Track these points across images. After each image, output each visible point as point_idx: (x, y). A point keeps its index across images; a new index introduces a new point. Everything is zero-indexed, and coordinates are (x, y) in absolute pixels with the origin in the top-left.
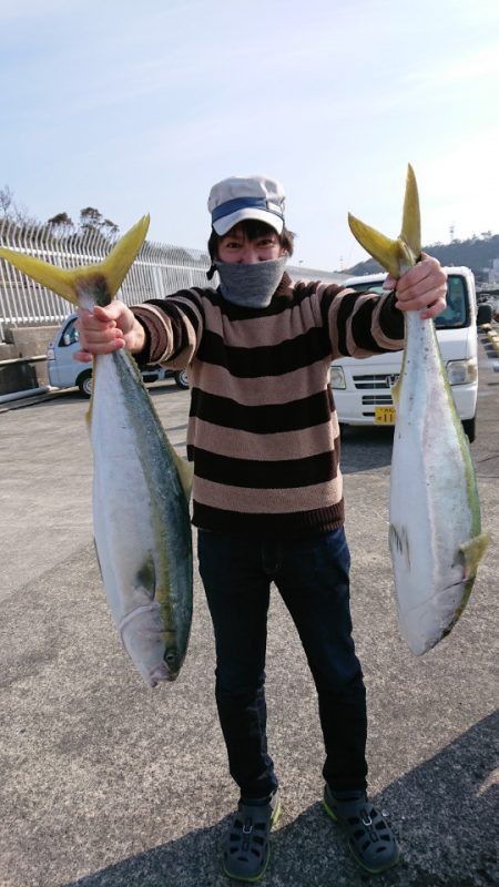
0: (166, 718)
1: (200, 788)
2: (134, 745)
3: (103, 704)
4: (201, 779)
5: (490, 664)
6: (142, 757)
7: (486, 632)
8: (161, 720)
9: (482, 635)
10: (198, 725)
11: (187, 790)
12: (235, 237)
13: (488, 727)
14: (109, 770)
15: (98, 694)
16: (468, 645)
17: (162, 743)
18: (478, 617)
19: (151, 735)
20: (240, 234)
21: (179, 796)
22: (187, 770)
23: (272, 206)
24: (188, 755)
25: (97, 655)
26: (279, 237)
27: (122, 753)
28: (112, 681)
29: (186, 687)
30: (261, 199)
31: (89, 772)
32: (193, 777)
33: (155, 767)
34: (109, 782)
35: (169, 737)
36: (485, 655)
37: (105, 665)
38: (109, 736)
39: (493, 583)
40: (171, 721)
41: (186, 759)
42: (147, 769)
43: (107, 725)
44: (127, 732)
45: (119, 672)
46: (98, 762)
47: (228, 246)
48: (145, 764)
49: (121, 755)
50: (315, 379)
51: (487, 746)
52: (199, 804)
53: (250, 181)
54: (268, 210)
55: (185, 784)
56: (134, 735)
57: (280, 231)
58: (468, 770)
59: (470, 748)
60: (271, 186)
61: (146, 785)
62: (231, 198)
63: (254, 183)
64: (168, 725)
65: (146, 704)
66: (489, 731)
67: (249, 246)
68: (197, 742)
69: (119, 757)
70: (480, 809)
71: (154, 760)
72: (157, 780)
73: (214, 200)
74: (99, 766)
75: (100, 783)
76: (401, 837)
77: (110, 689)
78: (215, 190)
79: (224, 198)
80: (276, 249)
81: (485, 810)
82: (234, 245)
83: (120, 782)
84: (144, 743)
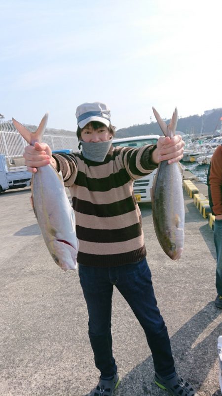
0: (41, 351)
1: (59, 383)
2: (26, 366)
3: (9, 348)
4: (59, 378)
5: (182, 307)
6: (30, 372)
7: (179, 293)
8: (38, 353)
9: (178, 294)
10: (56, 353)
11: (53, 385)
12: (88, 129)
13: (184, 336)
14: (14, 381)
15: (6, 343)
16: (172, 299)
17: (39, 363)
18: (175, 286)
19: (34, 360)
20: (90, 127)
21: (49, 389)
22: (52, 375)
23: (104, 115)
24: (52, 368)
25: (4, 324)
26: (108, 129)
27: (20, 371)
28: (13, 336)
29: (49, 335)
30: (100, 112)
31: (4, 384)
32: (55, 378)
33: (36, 376)
34: (15, 388)
35: (42, 360)
36: (180, 303)
37: (9, 328)
38: (14, 363)
39: (180, 270)
40: (43, 352)
41: (51, 370)
42: (33, 377)
43: (12, 358)
44: (22, 360)
45: (16, 331)
46: (9, 377)
47: (85, 133)
48: (32, 375)
49: (19, 372)
50: (126, 191)
51: (184, 345)
52: (59, 391)
53: (93, 104)
54: (102, 116)
55: (52, 383)
56: (26, 361)
57: (108, 126)
58: (177, 357)
59: (177, 347)
60: (104, 106)
61: (33, 386)
62: (85, 112)
63: (96, 105)
64: (42, 354)
65: (30, 345)
66: (184, 338)
67: (95, 133)
68: (56, 361)
69: (19, 374)
70: (184, 374)
71: (36, 372)
72: (38, 382)
73: (78, 113)
74: (9, 380)
75: (10, 388)
76: (151, 393)
77: (12, 340)
78: (78, 109)
79: (82, 112)
80: (107, 134)
81: (185, 375)
82: (88, 133)
83: (20, 386)
84: (31, 365)
